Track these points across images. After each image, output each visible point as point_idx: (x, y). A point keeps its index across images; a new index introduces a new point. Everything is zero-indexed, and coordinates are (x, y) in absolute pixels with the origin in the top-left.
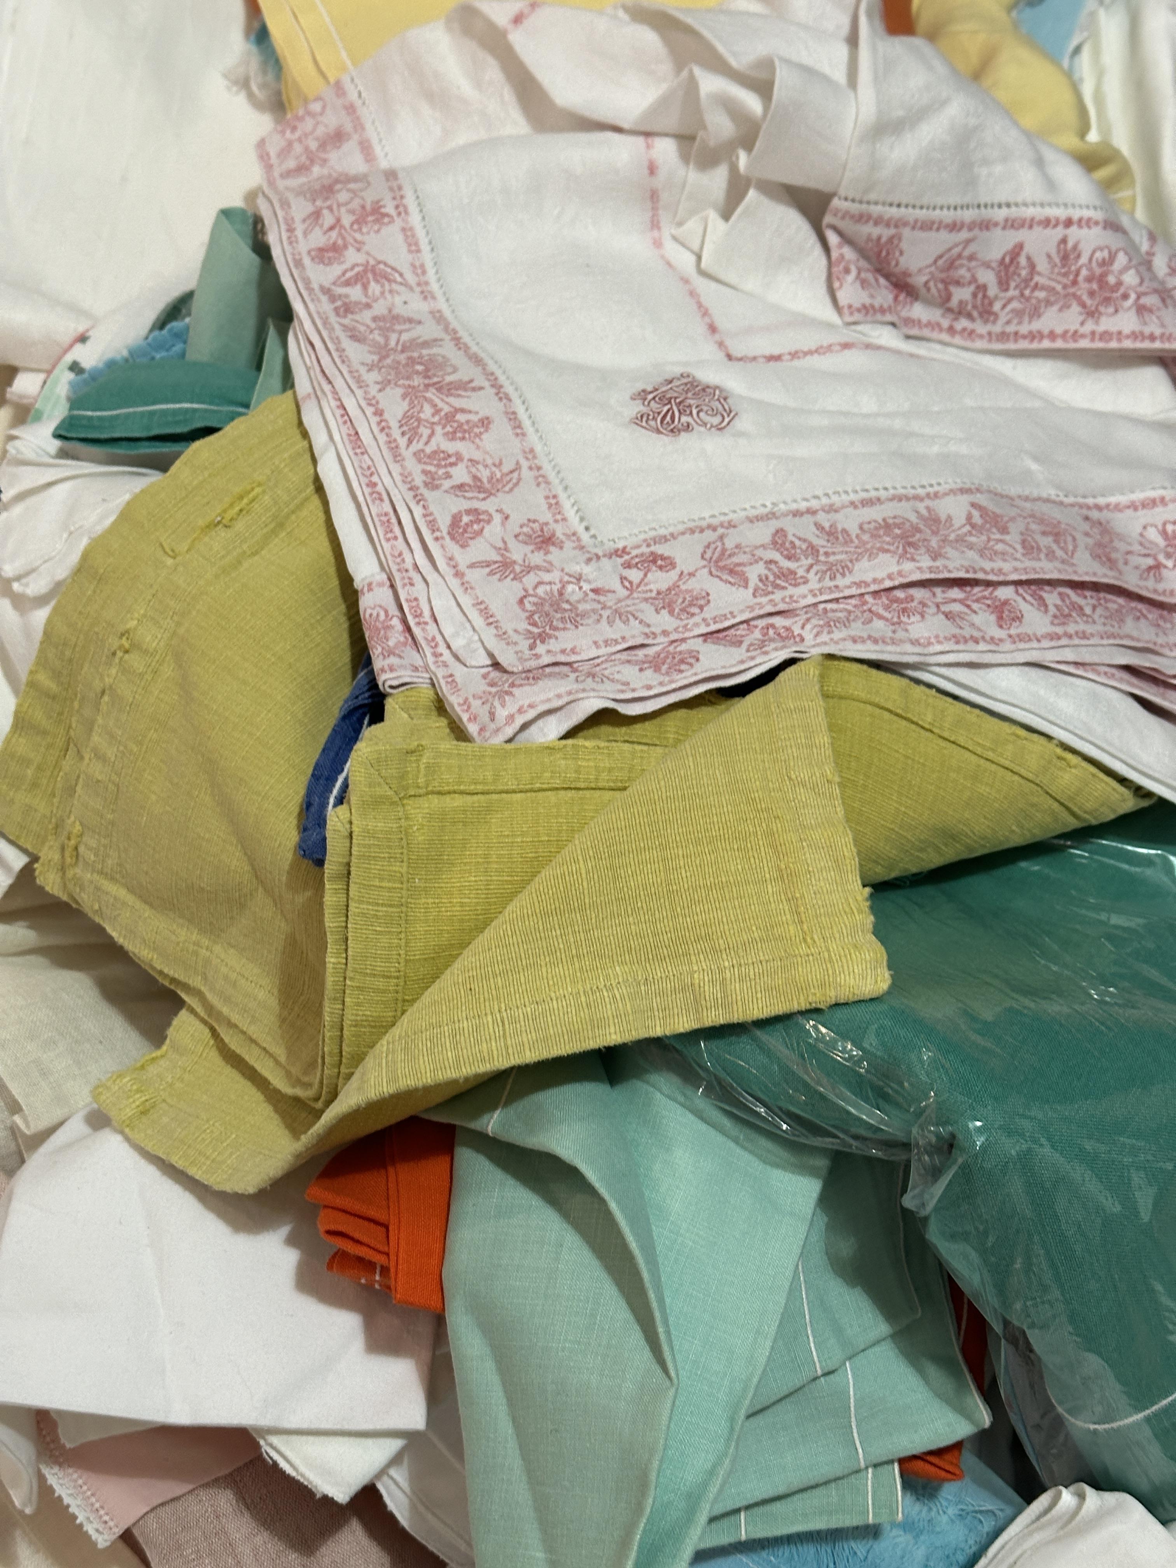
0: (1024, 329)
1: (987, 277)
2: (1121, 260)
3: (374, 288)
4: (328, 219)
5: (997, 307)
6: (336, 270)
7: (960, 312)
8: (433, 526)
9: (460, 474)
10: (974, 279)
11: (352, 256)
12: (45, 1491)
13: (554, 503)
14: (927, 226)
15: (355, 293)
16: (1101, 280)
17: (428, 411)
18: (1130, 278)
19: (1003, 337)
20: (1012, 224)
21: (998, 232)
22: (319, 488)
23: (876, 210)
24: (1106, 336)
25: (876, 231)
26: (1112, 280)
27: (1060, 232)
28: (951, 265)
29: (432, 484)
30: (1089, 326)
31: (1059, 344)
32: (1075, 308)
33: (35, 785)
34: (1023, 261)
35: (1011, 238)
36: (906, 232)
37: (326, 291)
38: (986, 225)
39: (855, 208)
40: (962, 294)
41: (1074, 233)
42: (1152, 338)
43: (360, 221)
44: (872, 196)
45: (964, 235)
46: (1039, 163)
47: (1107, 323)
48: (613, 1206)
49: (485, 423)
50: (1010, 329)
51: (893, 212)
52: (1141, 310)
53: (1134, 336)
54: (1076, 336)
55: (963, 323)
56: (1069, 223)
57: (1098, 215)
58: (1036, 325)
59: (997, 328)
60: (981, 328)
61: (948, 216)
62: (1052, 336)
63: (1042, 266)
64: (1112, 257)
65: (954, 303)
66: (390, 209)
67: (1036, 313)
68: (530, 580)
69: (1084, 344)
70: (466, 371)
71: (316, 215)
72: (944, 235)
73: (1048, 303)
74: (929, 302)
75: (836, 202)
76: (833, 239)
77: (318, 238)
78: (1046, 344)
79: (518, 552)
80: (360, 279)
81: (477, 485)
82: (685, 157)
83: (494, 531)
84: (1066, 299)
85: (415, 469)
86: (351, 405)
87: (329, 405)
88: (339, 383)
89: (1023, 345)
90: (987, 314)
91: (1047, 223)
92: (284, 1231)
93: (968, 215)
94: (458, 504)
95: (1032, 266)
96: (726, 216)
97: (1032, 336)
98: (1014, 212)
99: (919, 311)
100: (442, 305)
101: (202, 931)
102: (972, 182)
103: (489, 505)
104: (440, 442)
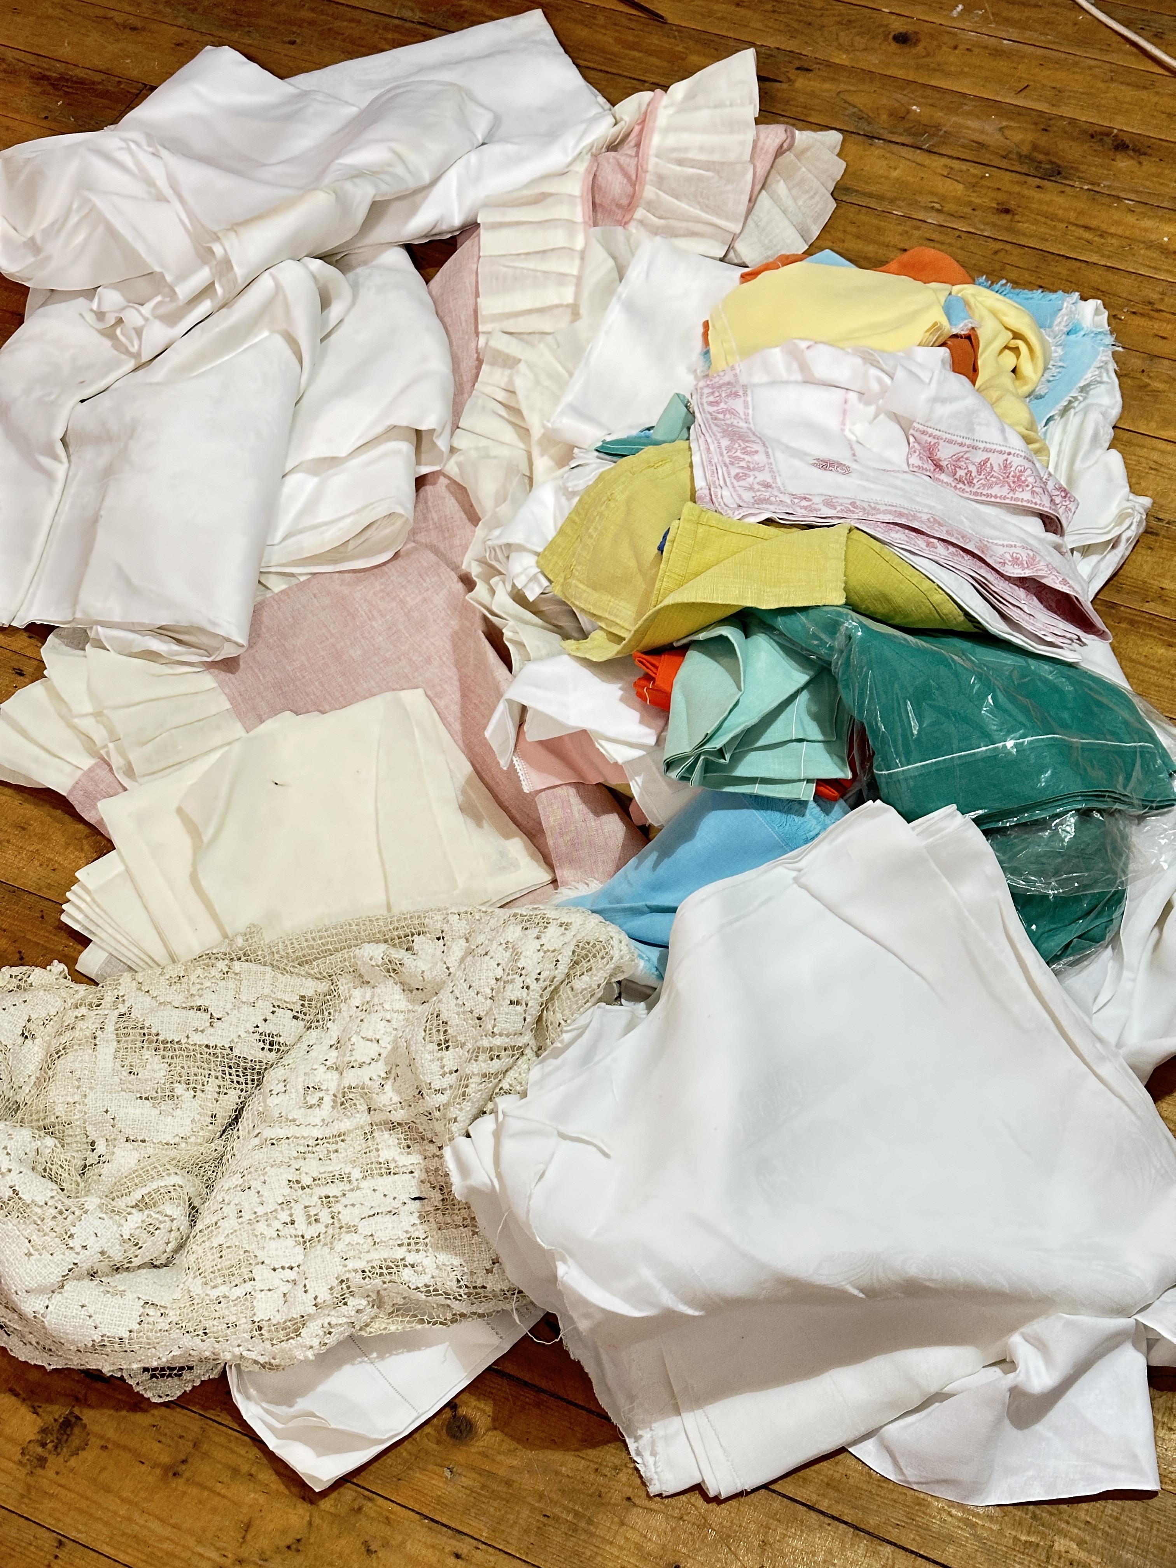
0: (985, 492)
1: (973, 469)
2: (1028, 472)
3: (728, 416)
4: (717, 394)
5: (975, 481)
6: (715, 408)
7: (960, 481)
8: (729, 474)
9: (743, 464)
10: (967, 468)
11: (722, 405)
12: (512, 765)
13: (774, 478)
14: (950, 442)
15: (721, 416)
16: (1019, 478)
17: (736, 446)
18: (1031, 480)
19: (976, 494)
20: (985, 450)
21: (980, 452)
22: (691, 466)
23: (930, 430)
24: (1017, 499)
25: (929, 439)
26: (1023, 478)
27: (1005, 456)
28: (958, 460)
29: (732, 464)
30: (1011, 495)
31: (998, 500)
32: (1007, 487)
33: (561, 554)
34: (988, 465)
35: (985, 456)
36: (941, 442)
37: (711, 414)
38: (975, 448)
39: (921, 427)
40: (961, 473)
41: (1010, 458)
42: (1036, 504)
43: (728, 396)
44: (929, 424)
45: (965, 449)
46: (1003, 431)
47: (1018, 495)
48: (736, 645)
49: (757, 452)
50: (979, 491)
51: (937, 433)
52: (1033, 492)
53: (1028, 501)
54: (1005, 498)
55: (961, 485)
56: (1009, 454)
57: (1023, 454)
58: (989, 492)
59: (974, 490)
60: (967, 489)
61: (960, 440)
62: (996, 497)
63: (996, 468)
64: (1025, 470)
65: (957, 476)
66: (741, 393)
67: (991, 487)
68: (758, 494)
69: (1007, 501)
70: (753, 438)
71: (713, 393)
72: (957, 446)
73: (996, 484)
74: (947, 475)
75: (915, 424)
76: (912, 439)
77: (711, 399)
78: (993, 499)
79: (756, 487)
80: (724, 412)
81: (748, 468)
82: (860, 400)
83: (750, 480)
84: (1004, 482)
85: (727, 460)
86: (709, 440)
87: (702, 441)
88: (707, 435)
89: (984, 498)
90: (970, 483)
91: (1001, 452)
92: (620, 685)
93: (968, 442)
94: (738, 470)
95: (992, 468)
96: (871, 423)
97: (988, 496)
98: (988, 446)
99: (943, 477)
100: (752, 426)
101: (613, 596)
102: (972, 430)
103: (751, 473)
104: (738, 454)
